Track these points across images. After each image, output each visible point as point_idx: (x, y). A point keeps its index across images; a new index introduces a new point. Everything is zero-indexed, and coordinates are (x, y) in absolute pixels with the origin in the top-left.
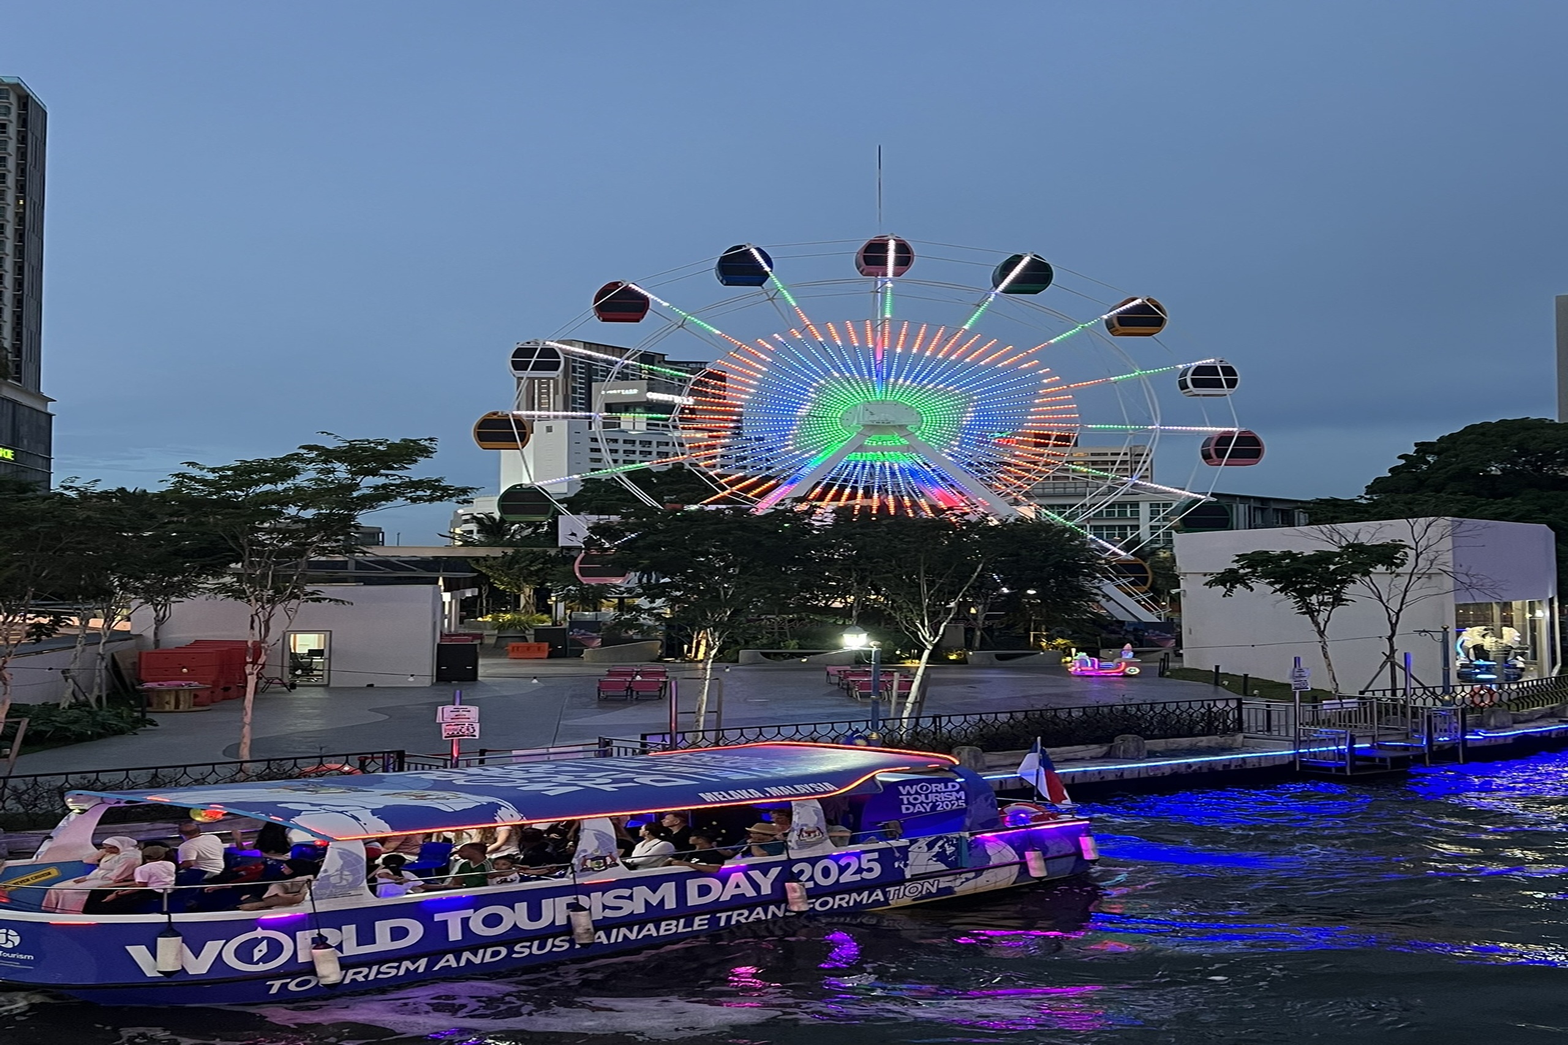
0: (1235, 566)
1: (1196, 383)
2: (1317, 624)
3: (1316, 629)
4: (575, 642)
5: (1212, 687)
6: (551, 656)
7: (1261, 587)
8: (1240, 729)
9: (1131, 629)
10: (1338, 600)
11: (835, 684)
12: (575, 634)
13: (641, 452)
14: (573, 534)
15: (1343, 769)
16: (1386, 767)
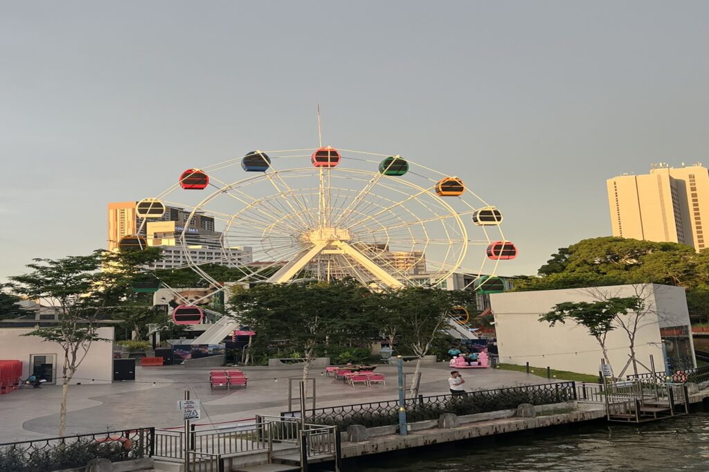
0: (553, 310)
1: (482, 219)
2: (600, 341)
3: (599, 343)
4: (178, 357)
5: (525, 374)
6: (165, 364)
7: (571, 321)
8: (575, 398)
9: (464, 343)
10: (608, 328)
11: (332, 377)
12: (177, 352)
13: (175, 257)
14: (164, 298)
15: (634, 419)
16: (653, 417)
